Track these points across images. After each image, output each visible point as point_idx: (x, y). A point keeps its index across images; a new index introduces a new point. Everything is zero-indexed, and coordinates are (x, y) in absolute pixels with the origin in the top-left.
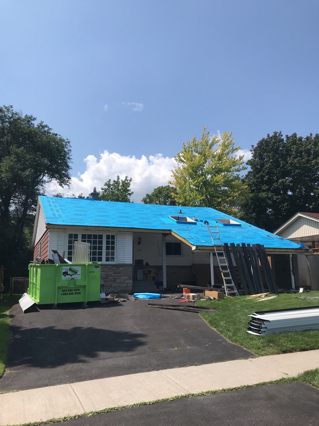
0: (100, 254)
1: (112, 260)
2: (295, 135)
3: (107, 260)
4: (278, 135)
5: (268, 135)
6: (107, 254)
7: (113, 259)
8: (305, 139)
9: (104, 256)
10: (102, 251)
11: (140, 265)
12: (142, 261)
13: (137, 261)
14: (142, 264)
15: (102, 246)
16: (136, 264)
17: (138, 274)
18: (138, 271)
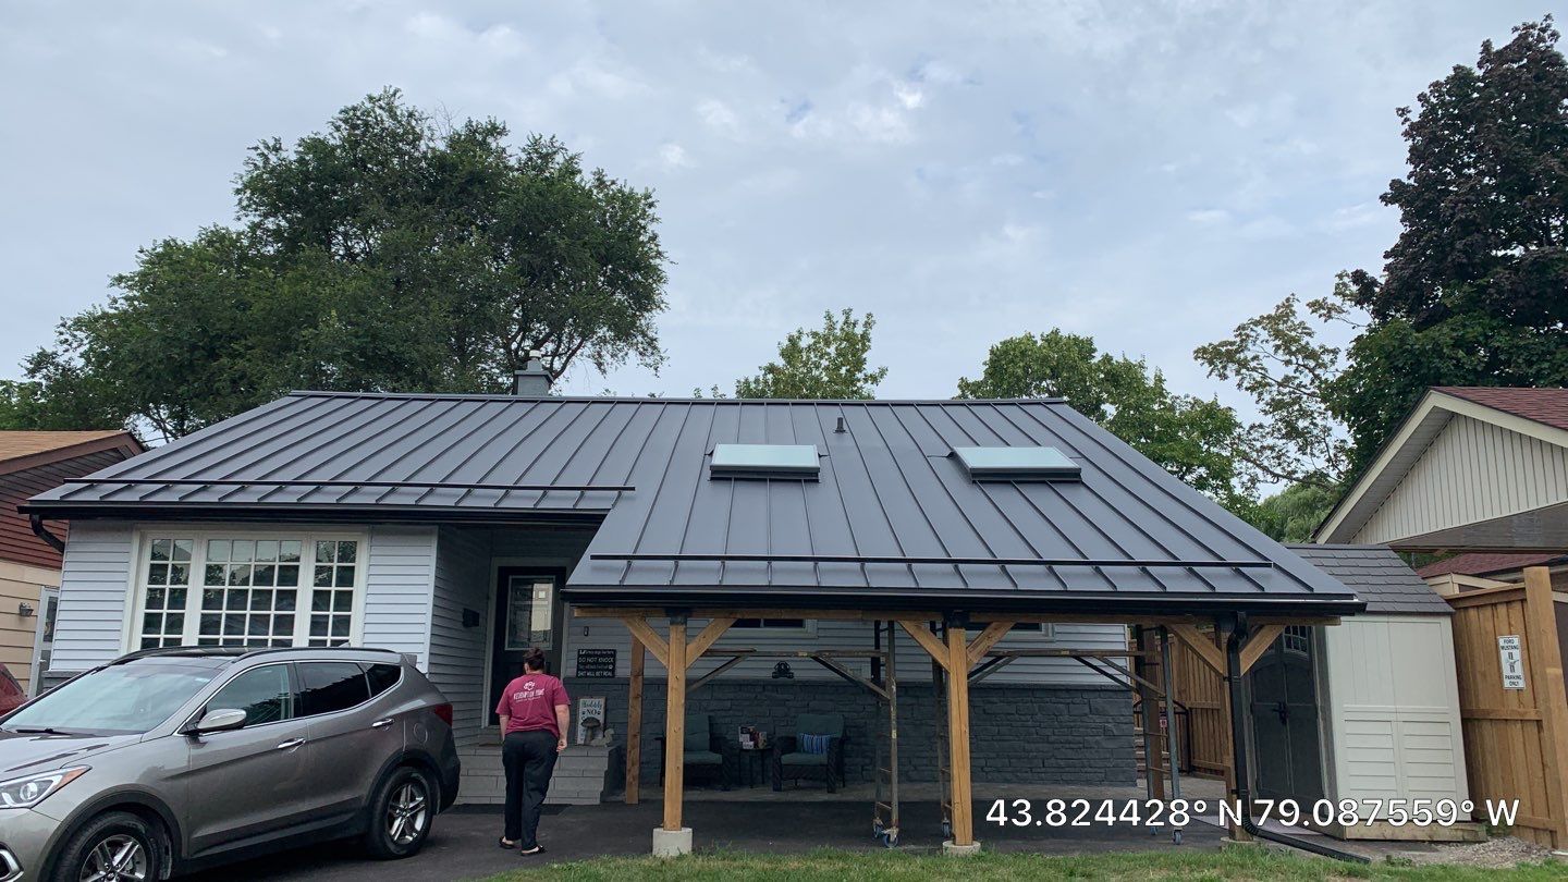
0: (286, 624)
6: (318, 625)
9: (301, 637)
10: (293, 616)
11: (598, 674)
12: (607, 655)
13: (587, 656)
14: (608, 670)
15: (296, 591)
16: (578, 670)
17: (581, 715)
18: (581, 701)
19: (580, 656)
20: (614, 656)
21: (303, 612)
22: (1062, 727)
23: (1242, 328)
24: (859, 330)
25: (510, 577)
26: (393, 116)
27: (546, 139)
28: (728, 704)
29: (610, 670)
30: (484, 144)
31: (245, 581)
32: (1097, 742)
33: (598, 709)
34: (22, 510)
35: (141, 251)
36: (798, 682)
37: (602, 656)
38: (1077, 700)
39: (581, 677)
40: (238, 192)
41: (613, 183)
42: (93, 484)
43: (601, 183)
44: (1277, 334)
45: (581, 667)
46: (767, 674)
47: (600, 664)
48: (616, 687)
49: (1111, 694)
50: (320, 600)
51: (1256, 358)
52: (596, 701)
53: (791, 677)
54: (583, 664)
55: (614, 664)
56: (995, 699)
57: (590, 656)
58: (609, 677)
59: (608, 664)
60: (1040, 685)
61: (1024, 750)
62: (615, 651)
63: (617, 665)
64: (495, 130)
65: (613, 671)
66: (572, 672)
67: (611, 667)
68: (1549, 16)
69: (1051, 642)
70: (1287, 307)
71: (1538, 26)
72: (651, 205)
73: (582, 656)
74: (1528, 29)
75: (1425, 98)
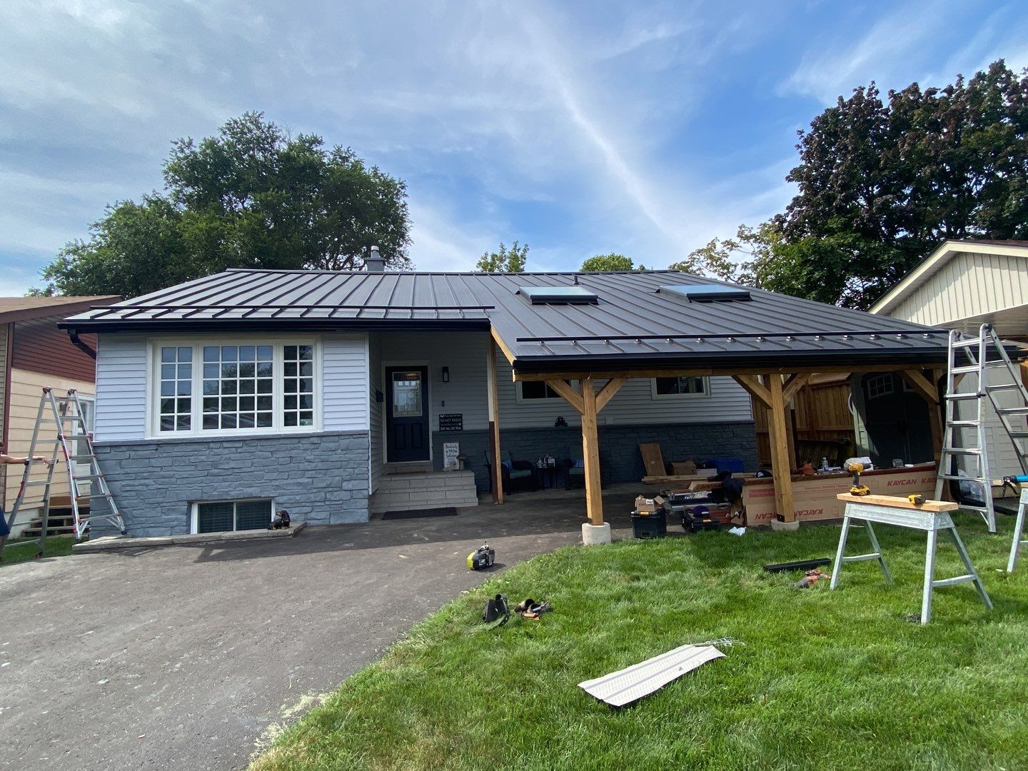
0: (266, 403)
1: (307, 421)
2: (914, 89)
3: (289, 420)
4: (865, 93)
5: (841, 99)
6: (289, 402)
7: (307, 416)
8: (945, 91)
9: (278, 410)
10: (271, 397)
11: (453, 428)
12: (457, 417)
13: (445, 418)
14: (459, 426)
15: (272, 380)
16: (440, 426)
17: (445, 453)
18: (445, 444)
19: (440, 418)
20: (461, 417)
21: (278, 394)
22: (719, 445)
23: (693, 254)
24: (519, 254)
25: (393, 373)
26: (259, 128)
27: (344, 149)
30: (310, 150)
31: (233, 374)
32: (738, 453)
33: (455, 449)
34: (61, 327)
35: (108, 207)
36: (571, 427)
37: (453, 418)
38: (726, 430)
39: (443, 431)
40: (166, 172)
41: (382, 175)
42: (114, 310)
43: (376, 175)
44: (711, 257)
45: (442, 425)
46: (552, 424)
47: (453, 423)
48: (464, 436)
49: (747, 425)
50: (289, 386)
51: (700, 269)
52: (453, 444)
53: (566, 425)
54: (443, 423)
55: (461, 422)
57: (447, 418)
58: (460, 430)
59: (458, 422)
60: (706, 423)
61: (699, 459)
62: (461, 414)
63: (463, 423)
64: (316, 141)
65: (461, 426)
66: (437, 428)
67: (460, 424)
68: (873, 82)
69: (710, 398)
70: (713, 244)
71: (867, 88)
72: (403, 188)
73: (442, 418)
74: (863, 89)
75: (813, 125)
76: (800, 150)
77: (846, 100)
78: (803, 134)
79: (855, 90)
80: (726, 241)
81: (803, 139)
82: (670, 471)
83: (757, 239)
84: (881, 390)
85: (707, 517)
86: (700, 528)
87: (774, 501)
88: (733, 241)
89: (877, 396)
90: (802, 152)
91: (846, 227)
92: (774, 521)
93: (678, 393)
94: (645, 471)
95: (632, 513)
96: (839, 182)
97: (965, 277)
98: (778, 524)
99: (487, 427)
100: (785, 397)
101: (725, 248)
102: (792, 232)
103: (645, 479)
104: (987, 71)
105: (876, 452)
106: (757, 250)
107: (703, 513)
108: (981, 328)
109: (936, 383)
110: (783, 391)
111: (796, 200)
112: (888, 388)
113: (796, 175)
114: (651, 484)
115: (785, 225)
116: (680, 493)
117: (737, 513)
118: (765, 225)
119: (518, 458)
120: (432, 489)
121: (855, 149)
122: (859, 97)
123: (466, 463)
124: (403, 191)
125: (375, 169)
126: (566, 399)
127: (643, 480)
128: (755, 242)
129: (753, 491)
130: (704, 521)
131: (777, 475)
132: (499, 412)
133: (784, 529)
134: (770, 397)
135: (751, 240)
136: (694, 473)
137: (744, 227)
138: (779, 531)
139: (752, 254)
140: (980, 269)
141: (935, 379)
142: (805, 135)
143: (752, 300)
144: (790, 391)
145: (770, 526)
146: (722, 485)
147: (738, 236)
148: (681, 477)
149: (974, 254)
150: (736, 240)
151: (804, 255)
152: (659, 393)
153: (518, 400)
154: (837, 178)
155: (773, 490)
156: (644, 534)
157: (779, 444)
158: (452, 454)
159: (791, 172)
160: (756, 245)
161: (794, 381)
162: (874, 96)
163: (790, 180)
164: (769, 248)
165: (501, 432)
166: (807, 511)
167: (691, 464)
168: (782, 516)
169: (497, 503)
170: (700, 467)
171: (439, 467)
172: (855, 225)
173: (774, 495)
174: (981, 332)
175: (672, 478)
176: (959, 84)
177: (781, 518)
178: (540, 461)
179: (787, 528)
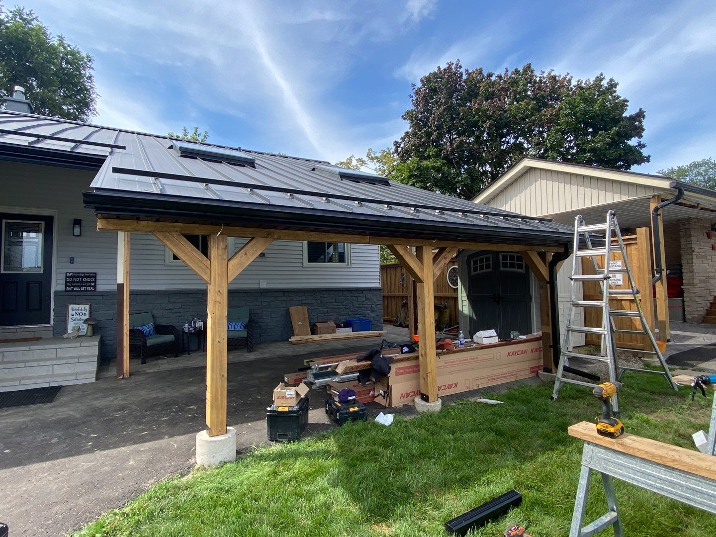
2: (480, 72)
4: (453, 67)
5: (439, 68)
8: (497, 77)
11: (82, 289)
12: (90, 276)
13: (73, 277)
14: (91, 286)
16: (66, 286)
17: (70, 316)
18: (71, 307)
19: (67, 277)
20: (95, 277)
22: (355, 307)
25: (4, 221)
28: (180, 305)
29: (92, 286)
32: (368, 314)
33: (84, 312)
37: (85, 277)
38: (360, 295)
39: (69, 291)
41: (69, 46)
43: (61, 44)
45: (69, 284)
47: (84, 282)
48: (97, 297)
49: (374, 292)
52: (82, 306)
54: (69, 282)
55: (95, 282)
56: (326, 296)
57: (76, 277)
58: (92, 291)
59: (91, 282)
61: (338, 319)
62: (95, 273)
63: (98, 283)
65: (95, 287)
66: (62, 288)
67: (93, 284)
68: (458, 60)
69: (350, 268)
70: (350, 159)
71: (455, 63)
72: (90, 61)
73: (69, 277)
74: (453, 64)
75: (422, 81)
76: (411, 99)
77: (442, 69)
78: (415, 87)
79: (448, 63)
80: (359, 159)
81: (414, 90)
82: (314, 332)
83: (379, 160)
84: (482, 268)
85: (354, 402)
86: (346, 420)
87: (418, 378)
88: (363, 159)
89: (479, 272)
90: (413, 100)
91: (437, 156)
92: (418, 400)
93: (325, 262)
94: (293, 330)
95: (269, 409)
96: (436, 123)
97: (533, 187)
98: (423, 405)
99: (115, 288)
100: (435, 271)
101: (358, 164)
102: (403, 155)
103: (293, 339)
104: (521, 69)
105: (474, 317)
106: (378, 168)
107: (350, 398)
108: (608, 214)
109: (547, 264)
110: (433, 264)
111: (407, 133)
112: (488, 266)
113: (409, 116)
114: (297, 343)
115: (400, 150)
116: (324, 363)
117: (381, 392)
118: (384, 151)
119: (163, 321)
120: (35, 364)
121: (446, 103)
122: (449, 68)
123: (96, 327)
124: (90, 64)
125: (61, 39)
126: (184, 261)
127: (290, 340)
128: (377, 162)
129: (399, 369)
130: (351, 410)
131: (423, 353)
132: (129, 273)
133: (428, 410)
134: (422, 269)
135: (375, 161)
136: (334, 332)
137: (371, 150)
138: (423, 412)
139: (375, 170)
140: (544, 182)
141: (547, 261)
142: (416, 87)
143: (390, 186)
144: (440, 266)
145: (414, 406)
146: (371, 365)
147: (367, 156)
148: (323, 335)
149: (540, 169)
150: (365, 159)
151: (410, 171)
152: (309, 261)
153: (167, 262)
154: (434, 120)
155: (418, 366)
156: (281, 436)
157: (427, 320)
158: (79, 317)
159: (405, 113)
160: (378, 164)
161: (443, 255)
162: (458, 70)
163: (404, 119)
164: (386, 167)
165: (132, 294)
166: (445, 386)
167: (332, 324)
168: (426, 395)
169: (121, 377)
170: (339, 326)
171: (59, 332)
172: (443, 155)
173: (418, 371)
174: (608, 218)
175: (316, 337)
176: (506, 75)
177: (425, 398)
178: (187, 325)
179: (430, 409)
